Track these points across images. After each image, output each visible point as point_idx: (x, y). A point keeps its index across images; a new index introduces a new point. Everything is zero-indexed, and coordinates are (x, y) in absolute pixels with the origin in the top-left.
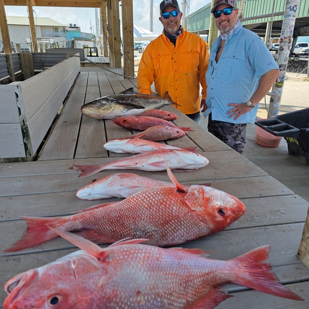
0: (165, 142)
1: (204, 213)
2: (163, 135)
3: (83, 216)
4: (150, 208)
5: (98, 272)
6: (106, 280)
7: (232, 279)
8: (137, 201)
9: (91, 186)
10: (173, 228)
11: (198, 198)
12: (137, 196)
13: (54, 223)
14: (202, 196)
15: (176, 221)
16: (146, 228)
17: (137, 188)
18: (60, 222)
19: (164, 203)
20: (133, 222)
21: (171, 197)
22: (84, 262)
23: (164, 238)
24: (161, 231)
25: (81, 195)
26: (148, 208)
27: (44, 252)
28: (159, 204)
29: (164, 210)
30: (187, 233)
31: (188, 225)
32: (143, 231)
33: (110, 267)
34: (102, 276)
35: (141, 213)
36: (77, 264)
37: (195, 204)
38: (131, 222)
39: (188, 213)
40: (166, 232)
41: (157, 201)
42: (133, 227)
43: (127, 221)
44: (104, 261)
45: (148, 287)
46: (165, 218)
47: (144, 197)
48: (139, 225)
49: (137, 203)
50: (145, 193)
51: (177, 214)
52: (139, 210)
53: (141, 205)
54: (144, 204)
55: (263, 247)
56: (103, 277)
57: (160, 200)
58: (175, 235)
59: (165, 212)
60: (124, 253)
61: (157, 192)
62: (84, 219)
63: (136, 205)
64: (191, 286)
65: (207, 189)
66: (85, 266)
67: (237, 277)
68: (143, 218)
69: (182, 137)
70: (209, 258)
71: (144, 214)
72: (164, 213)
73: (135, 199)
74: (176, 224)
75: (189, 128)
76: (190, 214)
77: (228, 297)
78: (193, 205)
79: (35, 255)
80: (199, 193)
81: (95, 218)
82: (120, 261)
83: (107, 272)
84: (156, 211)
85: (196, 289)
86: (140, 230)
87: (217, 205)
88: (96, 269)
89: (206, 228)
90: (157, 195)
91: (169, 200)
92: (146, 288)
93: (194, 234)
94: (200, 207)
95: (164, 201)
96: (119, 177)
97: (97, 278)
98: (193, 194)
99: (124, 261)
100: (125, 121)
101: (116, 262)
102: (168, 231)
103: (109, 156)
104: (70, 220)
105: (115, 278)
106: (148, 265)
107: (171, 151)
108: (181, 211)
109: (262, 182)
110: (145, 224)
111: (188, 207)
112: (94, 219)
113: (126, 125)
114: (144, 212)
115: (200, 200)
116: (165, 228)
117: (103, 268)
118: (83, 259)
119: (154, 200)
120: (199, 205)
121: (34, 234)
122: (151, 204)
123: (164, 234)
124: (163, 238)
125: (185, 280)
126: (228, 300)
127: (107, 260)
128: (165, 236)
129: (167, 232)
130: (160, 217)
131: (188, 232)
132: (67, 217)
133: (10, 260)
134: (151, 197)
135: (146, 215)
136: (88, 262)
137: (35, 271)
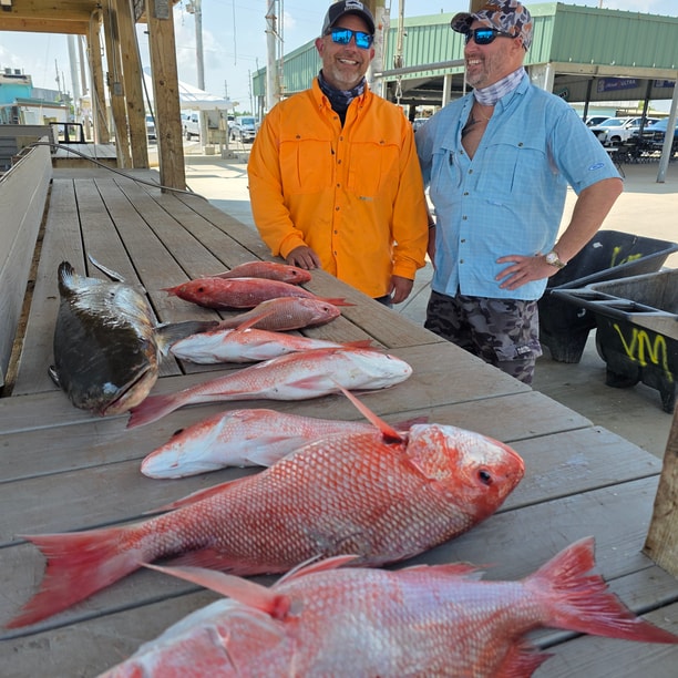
0: (302, 331)
1: (452, 483)
2: (296, 318)
3: (182, 519)
4: (336, 484)
5: (281, 645)
6: (303, 662)
7: (544, 618)
8: (300, 471)
9: (176, 445)
10: (394, 523)
11: (434, 451)
12: (299, 459)
13: (108, 542)
14: (441, 447)
15: (399, 506)
16: (336, 531)
17: (283, 442)
18: (125, 540)
19: (365, 470)
20: (303, 520)
21: (377, 455)
22: (242, 626)
23: (379, 547)
24: (371, 532)
25: (154, 469)
26: (331, 485)
27: (102, 615)
28: (353, 473)
29: (368, 485)
30: (425, 530)
31: (425, 512)
32: (331, 538)
33: (303, 629)
34: (291, 653)
35: (317, 496)
36: (228, 634)
37: (431, 465)
38: (300, 520)
39: (419, 486)
40: (382, 534)
41: (347, 466)
42: (305, 531)
43: (290, 519)
44: (285, 619)
45: (394, 663)
46: (375, 504)
47: (316, 460)
48: (318, 524)
49: (302, 476)
50: (317, 452)
51: (398, 490)
52: (310, 492)
53: (312, 478)
54: (319, 476)
55: (580, 542)
56: (294, 657)
57: (354, 464)
58: (403, 537)
59: (372, 489)
60: (323, 594)
61: (341, 447)
62: (187, 526)
63: (301, 481)
64: (472, 646)
65: (447, 430)
66: (248, 635)
67: (553, 612)
68: (324, 508)
69: (333, 319)
70: (485, 579)
71: (325, 499)
72: (370, 492)
73: (294, 467)
74: (400, 514)
75: (342, 300)
76: (424, 488)
77: (545, 657)
78: (428, 468)
79: (84, 627)
80: (434, 441)
81: (214, 521)
82: (320, 614)
83: (300, 644)
84: (350, 490)
85: (485, 651)
86: (324, 535)
87: (474, 462)
88: (274, 639)
89: (462, 516)
90: (345, 453)
91: (374, 461)
92: (390, 666)
93: (440, 531)
94: (443, 470)
95: (363, 465)
96: (240, 420)
97: (283, 660)
98: (423, 444)
99: (328, 612)
100: (201, 290)
101: (312, 616)
102: (386, 531)
103: (184, 373)
104: (150, 531)
105: (320, 655)
106: (379, 614)
107: (332, 352)
108: (404, 482)
109: (525, 406)
110: (333, 523)
111: (418, 473)
112: (211, 522)
113: (205, 299)
114: (323, 494)
115: (440, 456)
116: (379, 525)
117: (289, 634)
118: (239, 620)
119: (339, 464)
120: (439, 467)
121: (67, 575)
122: (335, 475)
123: (378, 538)
124: (376, 548)
125: (459, 634)
126: (545, 666)
127: (291, 615)
128: (381, 544)
129: (385, 533)
130: (362, 502)
131: (428, 528)
132: (140, 526)
133: (22, 646)
134: (332, 460)
135: (330, 501)
136: (253, 626)
137: (134, 665)
